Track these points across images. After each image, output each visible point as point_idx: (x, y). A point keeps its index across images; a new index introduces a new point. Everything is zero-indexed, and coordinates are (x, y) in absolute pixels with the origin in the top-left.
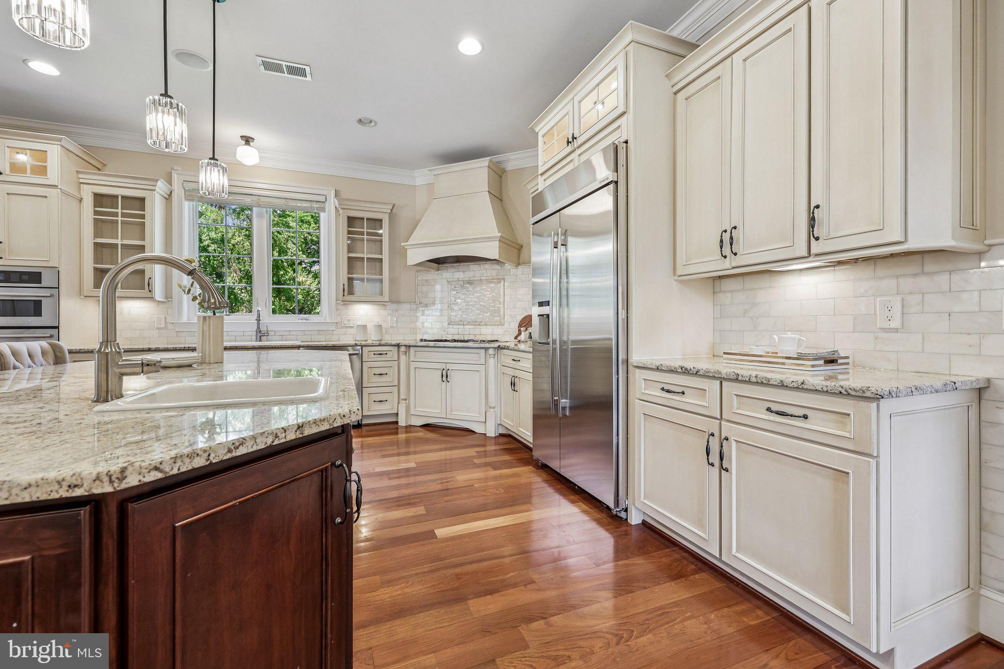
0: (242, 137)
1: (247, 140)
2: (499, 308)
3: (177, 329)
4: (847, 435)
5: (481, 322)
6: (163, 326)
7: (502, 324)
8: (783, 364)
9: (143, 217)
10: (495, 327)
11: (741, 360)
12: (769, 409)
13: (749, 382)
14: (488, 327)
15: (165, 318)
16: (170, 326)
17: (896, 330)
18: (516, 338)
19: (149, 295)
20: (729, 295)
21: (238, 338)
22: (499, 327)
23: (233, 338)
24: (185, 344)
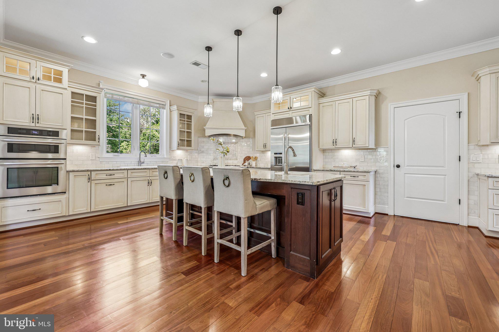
0: (141, 75)
1: (143, 76)
2: (236, 153)
3: (101, 160)
4: (365, 179)
5: (228, 158)
6: (94, 158)
7: (237, 159)
8: (347, 168)
9: (95, 106)
10: (234, 160)
11: (338, 168)
12: (351, 176)
13: (347, 171)
14: (231, 160)
15: (95, 155)
16: (97, 159)
17: (363, 162)
18: (243, 164)
19: (98, 144)
20: (327, 153)
21: (129, 165)
22: (236, 160)
23: (126, 165)
24: (105, 167)
